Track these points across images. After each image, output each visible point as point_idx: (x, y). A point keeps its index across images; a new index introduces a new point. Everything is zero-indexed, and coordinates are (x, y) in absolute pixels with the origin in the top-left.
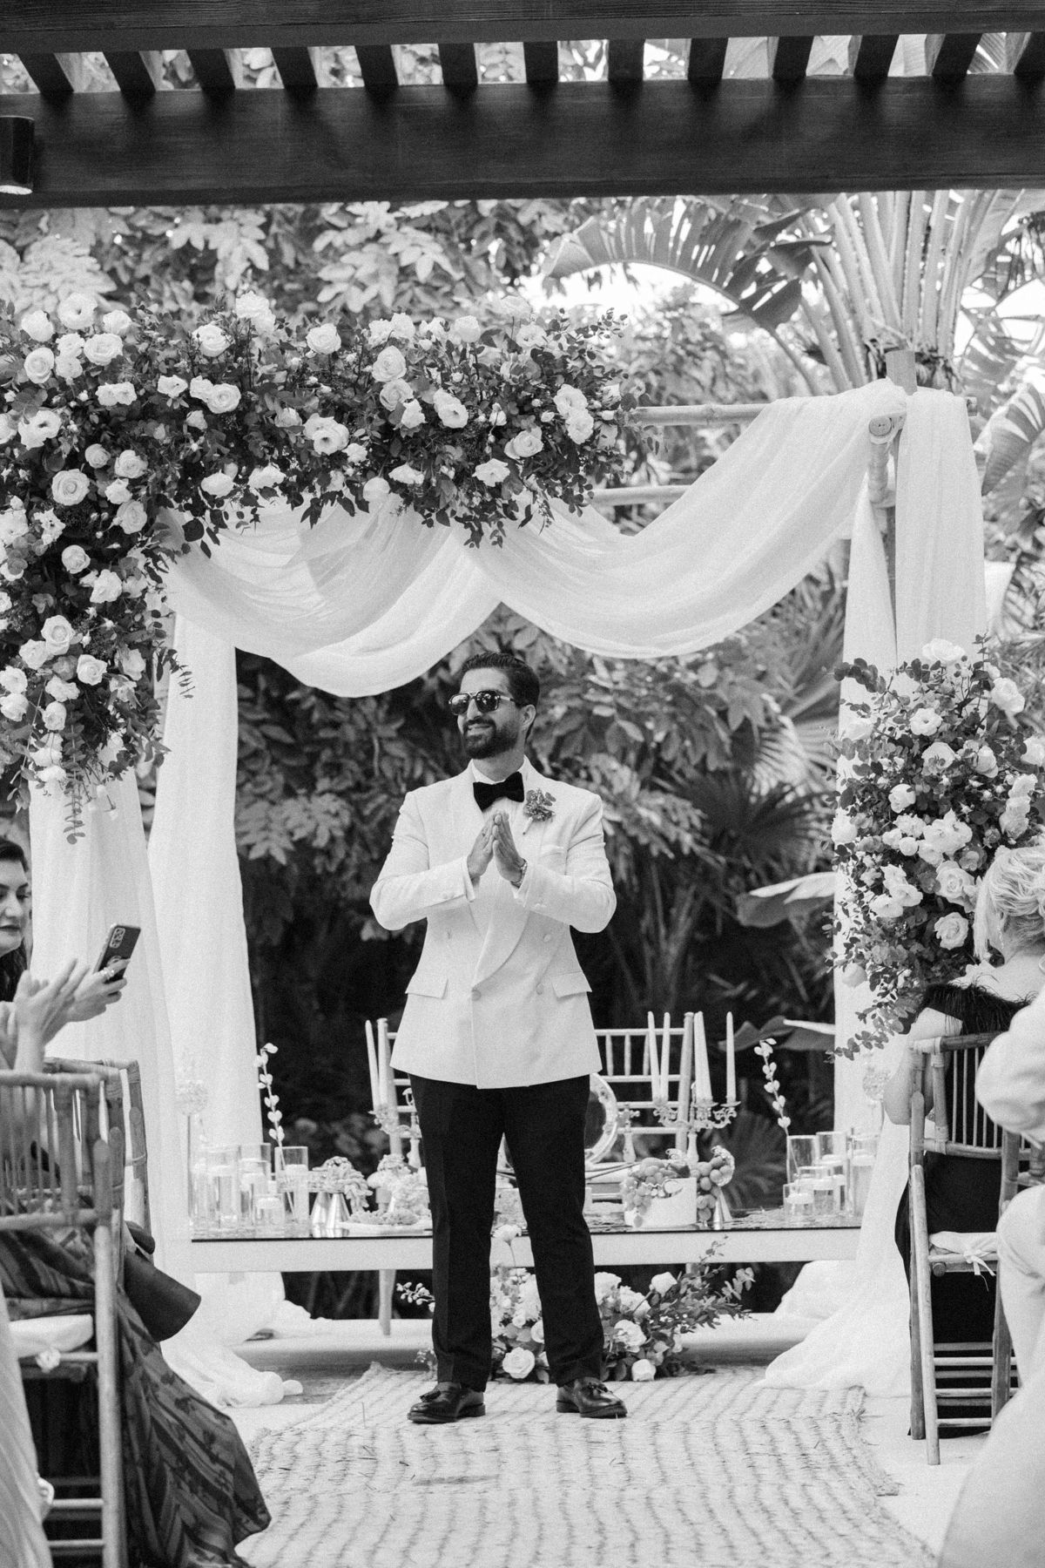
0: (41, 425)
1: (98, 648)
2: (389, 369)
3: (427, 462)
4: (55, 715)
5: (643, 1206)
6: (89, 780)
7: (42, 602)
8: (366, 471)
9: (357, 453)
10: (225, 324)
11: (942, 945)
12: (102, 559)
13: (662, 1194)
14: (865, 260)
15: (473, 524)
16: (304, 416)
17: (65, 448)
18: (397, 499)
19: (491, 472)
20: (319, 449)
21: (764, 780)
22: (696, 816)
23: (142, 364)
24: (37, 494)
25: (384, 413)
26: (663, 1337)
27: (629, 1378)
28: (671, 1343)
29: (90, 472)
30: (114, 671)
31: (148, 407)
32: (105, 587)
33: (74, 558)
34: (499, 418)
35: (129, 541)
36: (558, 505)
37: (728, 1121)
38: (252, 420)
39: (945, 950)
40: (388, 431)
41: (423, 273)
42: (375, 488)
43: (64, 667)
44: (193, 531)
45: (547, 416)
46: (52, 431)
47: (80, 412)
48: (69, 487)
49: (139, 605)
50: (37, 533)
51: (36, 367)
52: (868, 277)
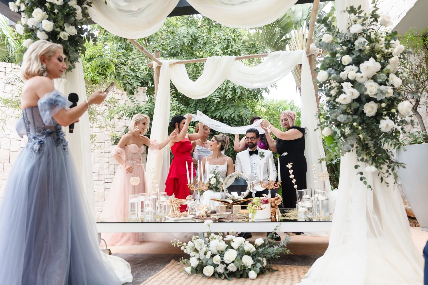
5: (254, 213)
11: (367, 115)
13: (260, 209)
14: (296, 45)
26: (259, 261)
27: (247, 277)
28: (262, 263)
37: (279, 187)
39: (368, 117)
52: (296, 47)
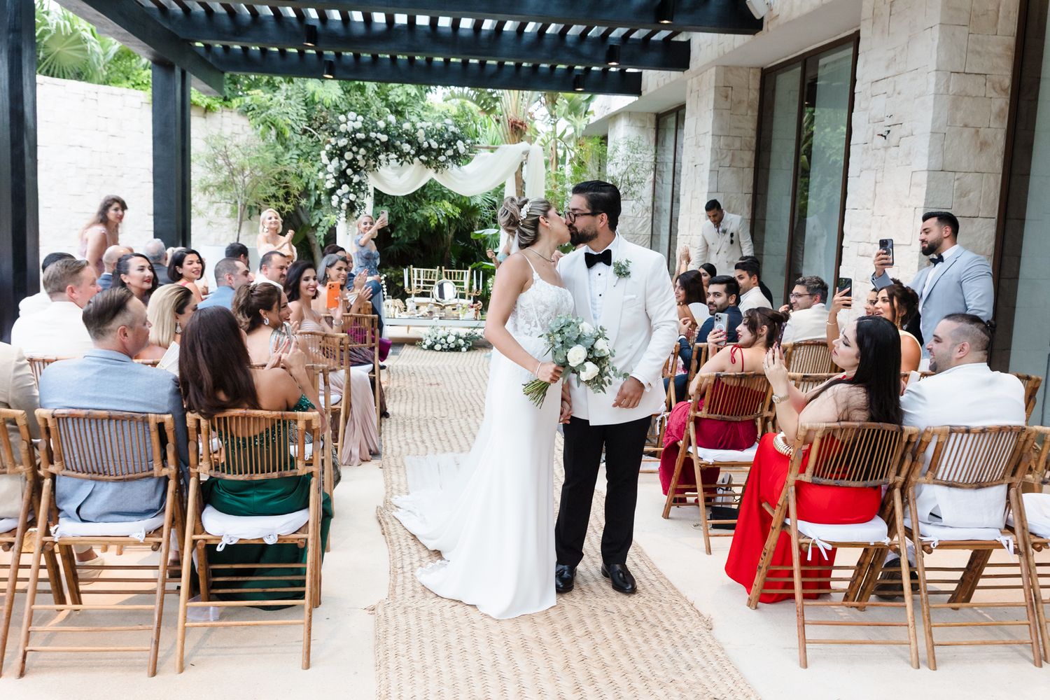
0: (343, 142)
1: (355, 193)
2: (421, 135)
3: (428, 155)
4: (344, 206)
5: (464, 314)
6: (351, 220)
7: (342, 181)
8: (414, 156)
9: (413, 152)
10: (384, 121)
12: (355, 172)
13: (468, 312)
15: (436, 169)
16: (401, 143)
17: (349, 147)
18: (421, 162)
19: (442, 158)
20: (405, 151)
21: (473, 203)
22: (460, 211)
23: (365, 130)
24: (341, 157)
25: (419, 143)
26: (468, 343)
27: (461, 351)
28: (469, 345)
29: (353, 153)
30: (357, 197)
31: (368, 139)
32: (356, 179)
33: (349, 171)
34: (444, 146)
35: (361, 168)
36: (455, 166)
37: (479, 294)
38: (390, 143)
40: (419, 147)
41: (413, 95)
42: (416, 159)
43: (347, 196)
44: (375, 166)
45: (455, 147)
46: (345, 143)
47: (352, 139)
48: (348, 156)
49: (363, 183)
50: (341, 165)
51: (343, 128)
52: (510, 104)
